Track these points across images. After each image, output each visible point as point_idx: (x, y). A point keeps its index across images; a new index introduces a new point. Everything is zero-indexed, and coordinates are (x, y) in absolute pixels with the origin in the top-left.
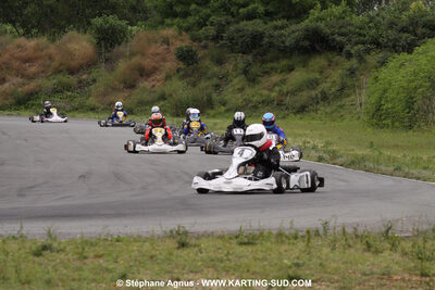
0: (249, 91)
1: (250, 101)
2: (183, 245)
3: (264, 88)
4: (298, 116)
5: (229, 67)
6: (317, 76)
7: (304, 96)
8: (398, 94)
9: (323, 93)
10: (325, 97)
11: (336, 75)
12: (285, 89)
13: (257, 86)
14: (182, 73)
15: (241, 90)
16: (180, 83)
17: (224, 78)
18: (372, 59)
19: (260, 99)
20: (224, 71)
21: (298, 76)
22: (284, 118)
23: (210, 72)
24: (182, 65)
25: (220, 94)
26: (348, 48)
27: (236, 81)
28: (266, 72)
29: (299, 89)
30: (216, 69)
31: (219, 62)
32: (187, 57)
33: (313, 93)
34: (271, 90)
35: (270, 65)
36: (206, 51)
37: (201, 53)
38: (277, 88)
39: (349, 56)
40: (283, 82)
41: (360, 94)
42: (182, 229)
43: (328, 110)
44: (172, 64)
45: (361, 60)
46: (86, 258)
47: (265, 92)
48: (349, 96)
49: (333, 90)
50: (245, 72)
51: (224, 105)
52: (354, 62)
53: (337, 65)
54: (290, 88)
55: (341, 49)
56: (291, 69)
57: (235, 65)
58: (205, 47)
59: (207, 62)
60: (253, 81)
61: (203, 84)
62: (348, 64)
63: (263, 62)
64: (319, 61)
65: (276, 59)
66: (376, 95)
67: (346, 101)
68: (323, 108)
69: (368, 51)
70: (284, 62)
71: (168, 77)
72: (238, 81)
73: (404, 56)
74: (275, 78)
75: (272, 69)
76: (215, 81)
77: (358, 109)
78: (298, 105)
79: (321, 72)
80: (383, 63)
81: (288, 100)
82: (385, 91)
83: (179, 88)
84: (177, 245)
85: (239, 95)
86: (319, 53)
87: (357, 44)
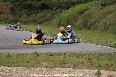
0: (28, 18)
1: (28, 21)
2: (38, 56)
3: (31, 17)
4: (40, 24)
5: (23, 12)
6: (44, 15)
7: (41, 20)
8: (65, 19)
9: (46, 19)
10: (46, 20)
11: (49, 15)
12: (37, 18)
13: (30, 17)
14: (11, 13)
15: (26, 18)
16: (11, 16)
17: (21, 14)
18: (58, 11)
19: (30, 20)
20: (21, 13)
21: (40, 15)
22: (36, 25)
23: (18, 13)
24: (11, 11)
25: (20, 19)
26: (52, 8)
27: (24, 15)
28: (32, 14)
29: (40, 18)
30: (19, 12)
31: (20, 11)
32: (12, 9)
33: (44, 19)
34: (33, 18)
35: (33, 12)
36: (17, 8)
37: (16, 9)
38: (35, 18)
39: (52, 10)
40: (36, 16)
41: (55, 19)
42: (36, 52)
43: (47, 23)
44: (8, 11)
45: (55, 11)
46: (18, 58)
47: (32, 18)
48: (52, 20)
49: (48, 18)
50: (27, 13)
51: (21, 21)
52: (53, 12)
53: (49, 12)
54: (38, 18)
55: (50, 8)
56: (38, 13)
57: (24, 12)
58: (17, 7)
59: (17, 11)
60: (29, 15)
61: (16, 16)
62: (52, 12)
63: (31, 11)
64: (45, 11)
65: (34, 10)
66: (59, 20)
67: (52, 21)
68: (46, 23)
69: (57, 9)
70: (36, 11)
71: (7, 14)
72: (25, 16)
73: (66, 10)
74: (34, 15)
75: (33, 13)
76: (19, 15)
77: (55, 23)
78: (40, 22)
79: (45, 14)
80: (61, 12)
81: (37, 20)
82: (62, 19)
83: (10, 17)
84: (36, 56)
85: (25, 19)
86: (45, 9)
87: (54, 7)
